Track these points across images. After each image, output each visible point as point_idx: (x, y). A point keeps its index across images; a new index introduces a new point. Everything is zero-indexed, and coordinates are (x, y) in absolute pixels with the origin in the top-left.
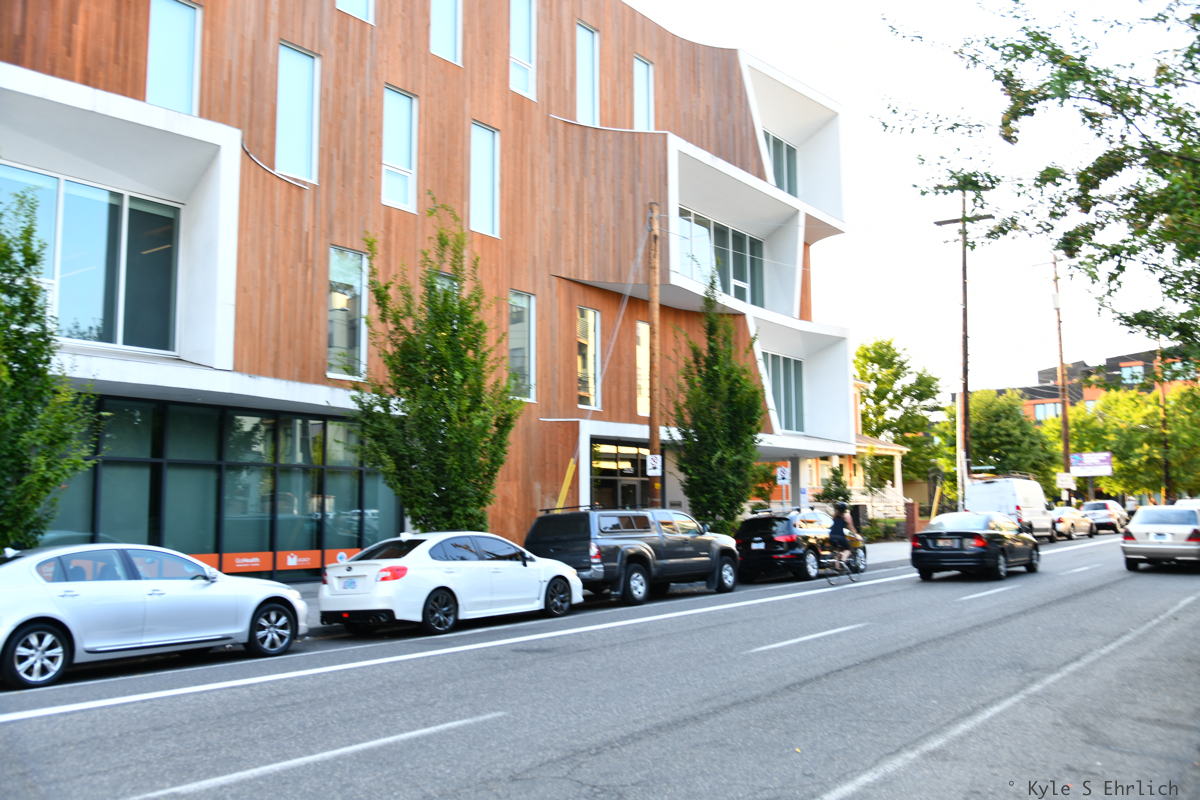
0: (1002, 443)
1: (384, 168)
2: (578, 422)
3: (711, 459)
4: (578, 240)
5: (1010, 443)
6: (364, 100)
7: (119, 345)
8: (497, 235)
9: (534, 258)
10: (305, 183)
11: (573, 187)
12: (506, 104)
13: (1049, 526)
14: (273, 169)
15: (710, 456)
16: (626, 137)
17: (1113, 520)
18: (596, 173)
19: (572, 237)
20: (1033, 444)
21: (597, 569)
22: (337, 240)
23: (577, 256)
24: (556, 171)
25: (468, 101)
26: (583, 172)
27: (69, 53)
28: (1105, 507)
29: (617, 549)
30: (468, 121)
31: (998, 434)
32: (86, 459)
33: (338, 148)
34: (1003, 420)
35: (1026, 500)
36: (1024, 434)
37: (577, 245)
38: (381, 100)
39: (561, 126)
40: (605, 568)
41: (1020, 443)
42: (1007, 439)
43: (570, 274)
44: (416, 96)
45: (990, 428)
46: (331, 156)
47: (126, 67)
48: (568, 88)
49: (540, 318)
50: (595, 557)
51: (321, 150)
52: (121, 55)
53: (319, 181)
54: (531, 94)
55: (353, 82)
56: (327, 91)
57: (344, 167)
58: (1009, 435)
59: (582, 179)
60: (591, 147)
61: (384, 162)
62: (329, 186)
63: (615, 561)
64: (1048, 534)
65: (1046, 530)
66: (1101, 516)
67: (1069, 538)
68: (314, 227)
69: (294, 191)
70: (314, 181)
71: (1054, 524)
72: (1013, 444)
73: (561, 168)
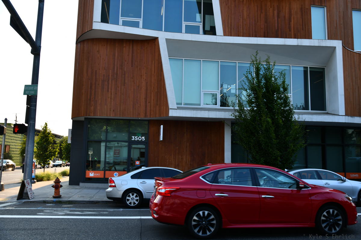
7: (310, 111)
14: (353, 50)
27: (290, 31)
32: (304, 144)
47: (305, 30)
52: (304, 27)
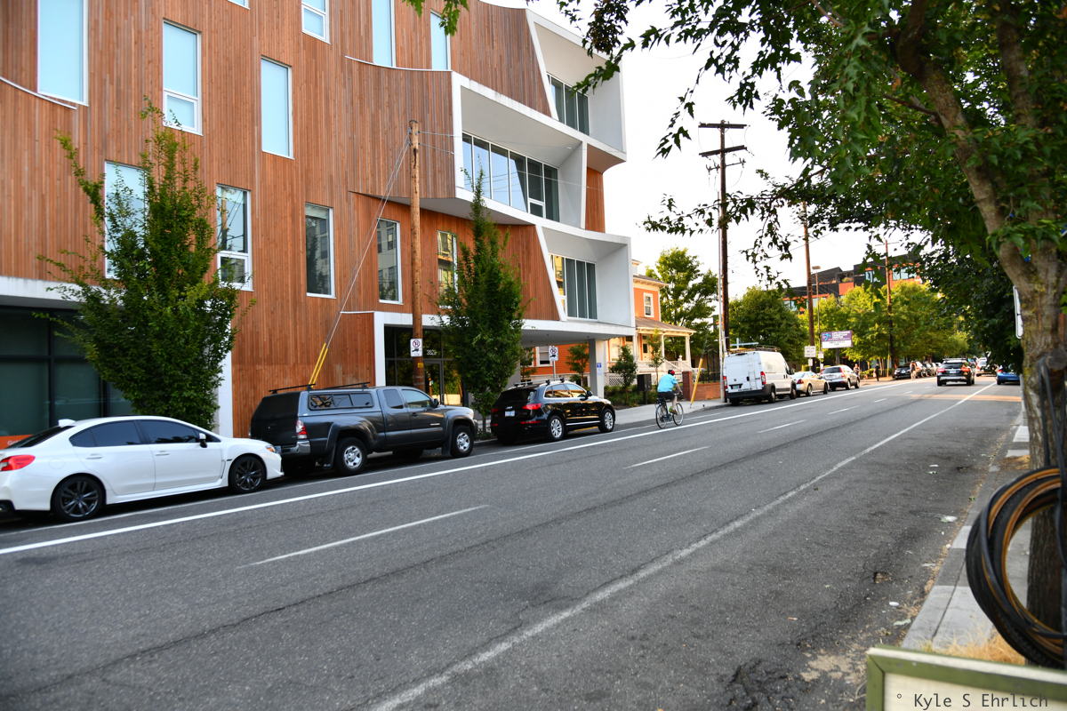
0: (766, 325)
1: (165, 95)
2: (373, 314)
3: (471, 342)
4: (374, 162)
5: (773, 325)
6: (139, 32)
8: (291, 157)
9: (331, 176)
10: (74, 104)
11: (368, 118)
12: (299, 44)
13: (789, 386)
14: (35, 90)
15: (471, 338)
16: (416, 76)
17: (845, 380)
18: (390, 105)
19: (368, 159)
20: (790, 325)
21: (302, 444)
22: (113, 155)
23: (373, 175)
24: (352, 103)
25: (256, 39)
26: (378, 106)
28: (839, 370)
29: (328, 425)
30: (256, 57)
31: (763, 318)
33: (111, 72)
34: (767, 308)
35: (769, 367)
36: (783, 319)
37: (374, 166)
38: (159, 33)
39: (355, 67)
40: (311, 443)
41: (779, 325)
42: (771, 322)
43: (367, 190)
44: (200, 32)
45: (758, 314)
46: (102, 82)
48: (362, 33)
49: (338, 228)
50: (301, 433)
51: (91, 76)
53: (90, 103)
54: (326, 38)
55: (126, 16)
56: (96, 22)
57: (118, 91)
58: (772, 319)
59: (377, 111)
60: (384, 84)
61: (164, 89)
62: (100, 107)
63: (327, 437)
64: (789, 392)
65: (787, 389)
66: (836, 377)
67: (808, 395)
68: (85, 144)
69: (59, 110)
70: (85, 103)
71: (794, 385)
72: (774, 325)
73: (356, 101)
